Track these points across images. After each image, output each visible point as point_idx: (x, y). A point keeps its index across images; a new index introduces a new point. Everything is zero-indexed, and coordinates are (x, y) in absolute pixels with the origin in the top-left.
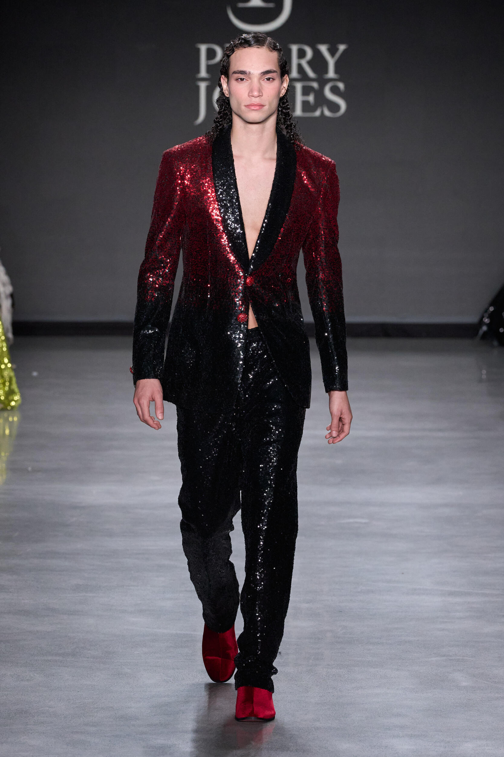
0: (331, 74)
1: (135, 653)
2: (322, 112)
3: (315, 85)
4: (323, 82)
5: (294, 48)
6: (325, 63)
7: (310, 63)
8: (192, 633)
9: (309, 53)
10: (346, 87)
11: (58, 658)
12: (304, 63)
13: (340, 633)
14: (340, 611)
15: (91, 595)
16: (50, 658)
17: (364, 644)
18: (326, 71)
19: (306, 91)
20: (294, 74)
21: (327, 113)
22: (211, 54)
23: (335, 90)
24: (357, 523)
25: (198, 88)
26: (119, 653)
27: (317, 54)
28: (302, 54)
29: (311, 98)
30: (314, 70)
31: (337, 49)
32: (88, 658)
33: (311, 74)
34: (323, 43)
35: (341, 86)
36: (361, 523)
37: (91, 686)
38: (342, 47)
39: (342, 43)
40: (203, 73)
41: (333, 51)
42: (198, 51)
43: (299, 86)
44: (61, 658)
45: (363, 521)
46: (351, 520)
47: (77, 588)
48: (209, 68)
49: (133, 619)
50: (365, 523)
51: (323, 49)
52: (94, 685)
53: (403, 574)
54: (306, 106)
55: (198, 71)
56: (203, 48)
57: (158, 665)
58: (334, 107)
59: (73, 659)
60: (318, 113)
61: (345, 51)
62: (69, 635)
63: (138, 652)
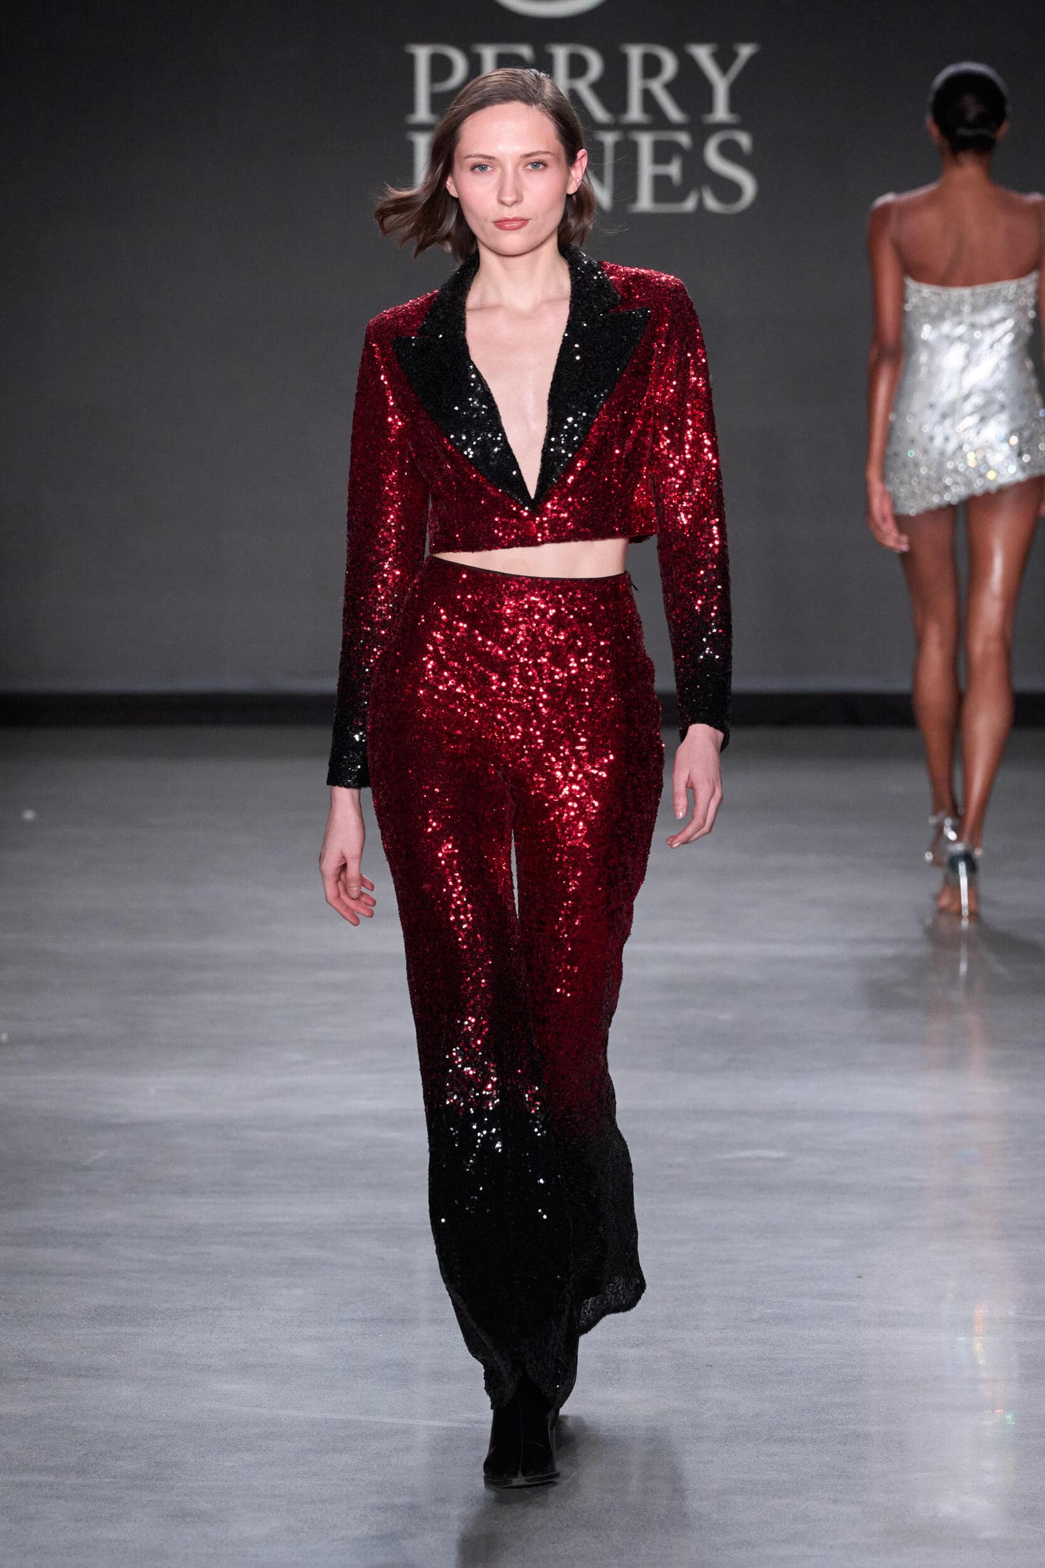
0: (721, 112)
1: (226, 1464)
2: (700, 203)
3: (684, 139)
4: (701, 131)
5: (635, 54)
6: (707, 88)
7: (671, 87)
8: (361, 1418)
9: (670, 65)
10: (755, 141)
11: (44, 1478)
12: (657, 87)
13: (705, 1416)
14: (710, 1364)
15: (130, 1330)
16: (24, 1478)
17: (760, 1441)
18: (709, 107)
19: (663, 153)
20: (635, 113)
21: (712, 203)
22: (441, 68)
23: (729, 151)
24: (759, 1158)
25: (410, 148)
26: (187, 1466)
27: (689, 68)
28: (652, 67)
29: (674, 170)
30: (681, 103)
31: (735, 55)
32: (115, 1477)
33: (674, 113)
34: (701, 40)
35: (744, 140)
36: (771, 1160)
37: (116, 1543)
38: (746, 51)
39: (746, 40)
40: (423, 113)
41: (724, 60)
42: (411, 60)
43: (645, 142)
44: (51, 1479)
45: (775, 1154)
46: (748, 1153)
47: (100, 1316)
48: (438, 102)
49: (226, 1387)
50: (779, 1160)
51: (702, 54)
52: (126, 1542)
53: (860, 1277)
54: (663, 188)
55: (411, 108)
56: (422, 54)
57: (277, 1493)
58: (728, 190)
59: (80, 1480)
60: (690, 205)
61: (752, 60)
62: (74, 1424)
63: (231, 1464)
